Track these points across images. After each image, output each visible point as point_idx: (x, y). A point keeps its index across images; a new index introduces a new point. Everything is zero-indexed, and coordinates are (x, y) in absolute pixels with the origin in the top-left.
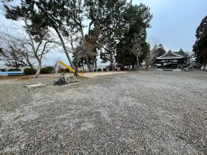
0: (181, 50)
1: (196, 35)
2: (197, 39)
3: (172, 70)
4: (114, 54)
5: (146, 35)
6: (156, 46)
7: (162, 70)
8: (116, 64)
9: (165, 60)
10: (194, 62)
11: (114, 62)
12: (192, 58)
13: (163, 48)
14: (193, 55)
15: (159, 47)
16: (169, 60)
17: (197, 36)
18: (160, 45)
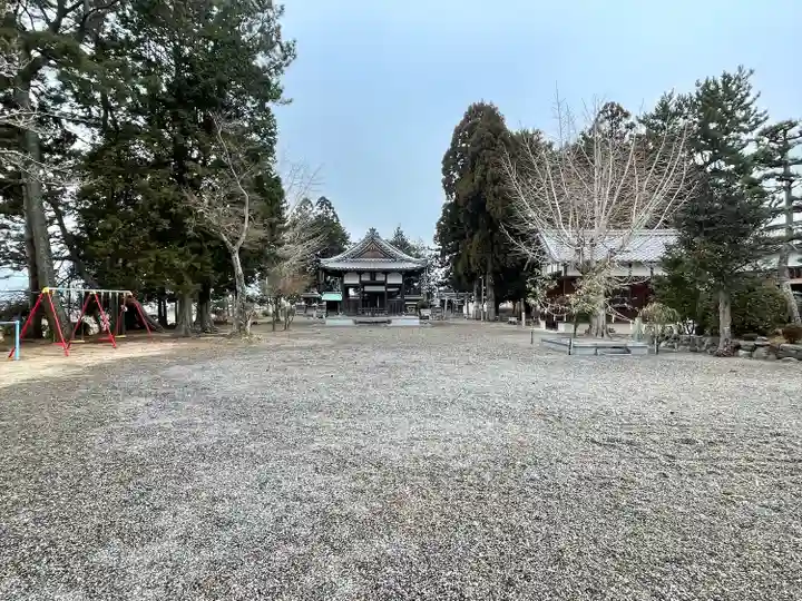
0: (399, 234)
1: (444, 182)
2: (448, 199)
3: (389, 322)
4: (60, 215)
5: (273, 134)
6: (307, 201)
7: (349, 321)
8: (76, 289)
9: (360, 272)
10: (442, 284)
11: (63, 274)
12: (436, 270)
13: (335, 215)
14: (436, 257)
15: (320, 212)
16: (373, 273)
17: (449, 187)
18: (323, 202)
